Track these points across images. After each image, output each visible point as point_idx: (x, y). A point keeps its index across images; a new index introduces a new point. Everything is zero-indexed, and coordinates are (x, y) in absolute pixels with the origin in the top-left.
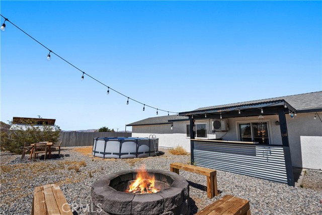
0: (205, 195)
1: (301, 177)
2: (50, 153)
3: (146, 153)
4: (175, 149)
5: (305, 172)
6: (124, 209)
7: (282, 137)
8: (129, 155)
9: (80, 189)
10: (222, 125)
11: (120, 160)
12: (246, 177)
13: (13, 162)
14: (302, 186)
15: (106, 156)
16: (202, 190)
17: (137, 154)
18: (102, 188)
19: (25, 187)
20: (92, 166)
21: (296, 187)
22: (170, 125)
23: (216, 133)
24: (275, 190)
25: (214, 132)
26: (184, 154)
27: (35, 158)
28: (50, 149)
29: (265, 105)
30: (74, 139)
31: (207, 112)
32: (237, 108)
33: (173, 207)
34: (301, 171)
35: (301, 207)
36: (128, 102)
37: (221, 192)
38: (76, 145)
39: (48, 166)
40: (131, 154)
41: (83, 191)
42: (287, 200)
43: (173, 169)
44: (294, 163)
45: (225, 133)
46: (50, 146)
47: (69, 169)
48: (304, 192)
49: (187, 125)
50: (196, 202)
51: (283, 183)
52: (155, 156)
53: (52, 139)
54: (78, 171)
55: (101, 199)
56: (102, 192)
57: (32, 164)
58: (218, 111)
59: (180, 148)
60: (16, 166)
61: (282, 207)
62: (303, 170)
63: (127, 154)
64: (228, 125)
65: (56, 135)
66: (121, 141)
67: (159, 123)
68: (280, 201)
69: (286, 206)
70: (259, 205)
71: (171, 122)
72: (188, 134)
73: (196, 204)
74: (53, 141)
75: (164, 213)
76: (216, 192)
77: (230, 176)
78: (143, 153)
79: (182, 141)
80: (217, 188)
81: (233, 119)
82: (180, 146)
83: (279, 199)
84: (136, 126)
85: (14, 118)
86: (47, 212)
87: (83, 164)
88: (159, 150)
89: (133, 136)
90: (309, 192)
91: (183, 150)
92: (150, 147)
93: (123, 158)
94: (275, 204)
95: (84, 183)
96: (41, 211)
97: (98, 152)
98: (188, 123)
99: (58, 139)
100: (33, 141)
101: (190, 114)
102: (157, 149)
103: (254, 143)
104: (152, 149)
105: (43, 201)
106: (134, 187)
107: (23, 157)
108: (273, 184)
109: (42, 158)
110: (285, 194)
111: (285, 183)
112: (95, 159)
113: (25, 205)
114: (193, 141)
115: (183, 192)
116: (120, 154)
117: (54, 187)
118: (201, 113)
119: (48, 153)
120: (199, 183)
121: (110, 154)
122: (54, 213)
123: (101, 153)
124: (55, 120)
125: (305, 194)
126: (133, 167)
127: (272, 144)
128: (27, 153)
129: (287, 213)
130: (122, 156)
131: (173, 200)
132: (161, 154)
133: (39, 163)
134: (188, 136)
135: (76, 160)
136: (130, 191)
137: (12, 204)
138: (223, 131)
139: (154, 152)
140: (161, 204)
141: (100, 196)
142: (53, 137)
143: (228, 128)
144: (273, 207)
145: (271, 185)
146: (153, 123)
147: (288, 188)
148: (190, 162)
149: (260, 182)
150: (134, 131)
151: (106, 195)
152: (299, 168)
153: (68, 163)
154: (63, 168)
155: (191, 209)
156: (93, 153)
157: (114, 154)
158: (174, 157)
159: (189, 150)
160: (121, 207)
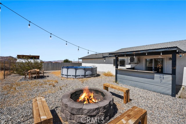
0: (122, 101)
1: (180, 92)
2: (39, 74)
3: (90, 75)
4: (106, 73)
5: (184, 88)
6: (78, 112)
7: (172, 69)
8: (81, 77)
9: (55, 96)
10: (135, 60)
11: (76, 79)
12: (147, 91)
13: (21, 80)
14: (180, 97)
15: (68, 77)
16: (121, 98)
17: (85, 76)
18: (66, 99)
19: (29, 95)
20: (61, 83)
21: (176, 97)
22: (104, 59)
23: (131, 64)
24: (163, 99)
25: (130, 64)
26: (112, 76)
27: (32, 78)
28: (38, 73)
29: (164, 50)
30: (51, 67)
31: (126, 53)
32: (145, 51)
33: (104, 111)
34: (181, 87)
35: (177, 110)
36: (78, 49)
37: (132, 100)
38: (52, 70)
39: (39, 83)
40: (82, 76)
41: (58, 98)
42: (170, 105)
43: (105, 87)
44: (177, 82)
45: (136, 64)
46: (38, 72)
47: (50, 85)
48: (181, 101)
49: (114, 60)
50: (117, 105)
51: (169, 95)
52: (95, 77)
53: (39, 67)
54: (54, 86)
55: (66, 106)
56: (67, 102)
57: (30, 81)
58: (133, 53)
59: (109, 72)
60: (22, 83)
61: (166, 110)
62: (183, 87)
63: (80, 76)
64: (139, 60)
65: (41, 65)
66: (76, 69)
67: (97, 57)
68: (165, 106)
69: (169, 109)
70: (153, 108)
71: (104, 57)
72: (114, 64)
73: (117, 107)
74: (40, 68)
75: (99, 114)
76: (129, 100)
77: (138, 90)
78: (88, 75)
79: (111, 68)
80: (129, 97)
81: (142, 57)
82: (109, 71)
83: (165, 105)
84: (84, 60)
85: (18, 55)
86: (39, 114)
87: (57, 82)
88: (98, 73)
89: (82, 66)
90: (184, 101)
91: (111, 73)
92: (92, 72)
93: (77, 78)
94: (162, 108)
95: (57, 93)
96: (37, 114)
97: (64, 75)
98: (115, 58)
99: (42, 67)
100: (29, 69)
101: (115, 54)
102: (96, 73)
103: (154, 72)
104: (93, 73)
105: (37, 108)
106: (82, 98)
107: (25, 77)
108: (162, 95)
109: (35, 78)
110: (169, 102)
111: (170, 95)
112: (62, 79)
113: (29, 105)
114: (117, 70)
115: (110, 103)
116: (76, 76)
117: (42, 99)
118: (122, 54)
119: (38, 75)
120: (119, 94)
121: (70, 76)
122: (43, 115)
123: (65, 75)
124: (39, 56)
125: (181, 102)
126: (83, 83)
127: (165, 73)
128: (27, 75)
129: (169, 114)
130: (77, 77)
131: (104, 108)
132: (98, 75)
133: (34, 81)
134: (114, 66)
135: (53, 79)
136: (80, 100)
137: (23, 104)
138: (135, 63)
139: (94, 74)
140: (98, 110)
141: (66, 104)
142: (40, 66)
143: (138, 62)
144: (160, 110)
145: (161, 96)
146: (94, 58)
147: (171, 98)
148: (115, 81)
149: (155, 94)
150: (83, 62)
151: (69, 104)
152: (180, 85)
153: (48, 81)
154: (46, 84)
155: (114, 110)
156: (61, 75)
157: (72, 76)
158: (105, 78)
159: (114, 74)
160: (77, 111)
